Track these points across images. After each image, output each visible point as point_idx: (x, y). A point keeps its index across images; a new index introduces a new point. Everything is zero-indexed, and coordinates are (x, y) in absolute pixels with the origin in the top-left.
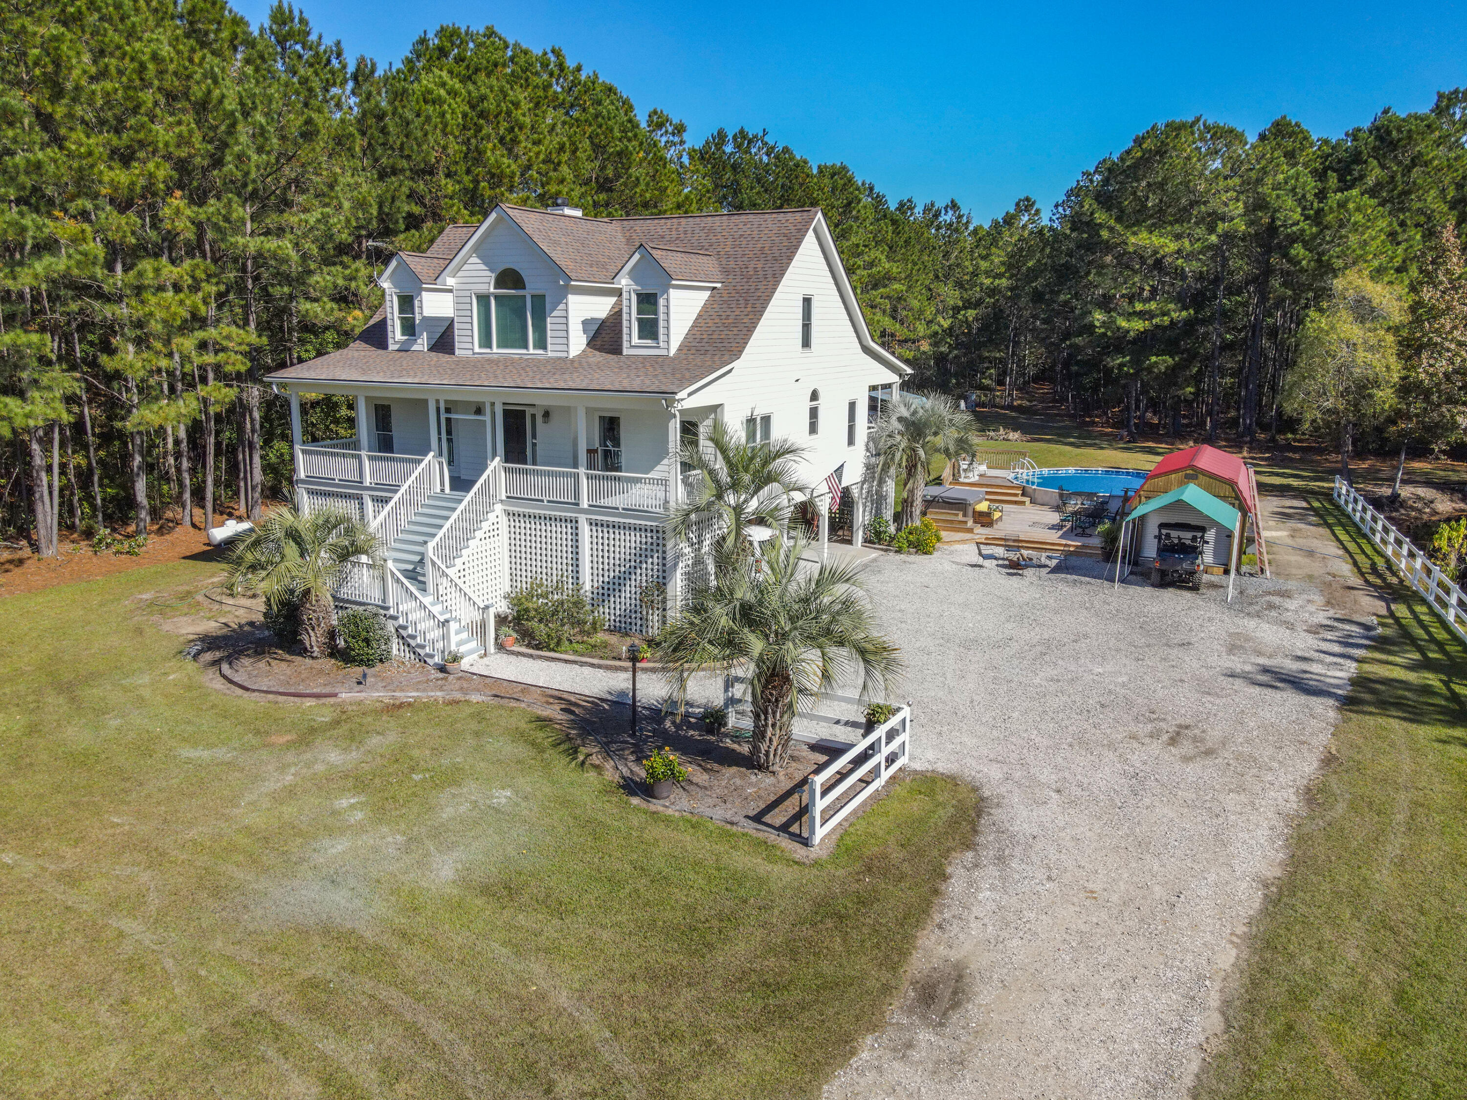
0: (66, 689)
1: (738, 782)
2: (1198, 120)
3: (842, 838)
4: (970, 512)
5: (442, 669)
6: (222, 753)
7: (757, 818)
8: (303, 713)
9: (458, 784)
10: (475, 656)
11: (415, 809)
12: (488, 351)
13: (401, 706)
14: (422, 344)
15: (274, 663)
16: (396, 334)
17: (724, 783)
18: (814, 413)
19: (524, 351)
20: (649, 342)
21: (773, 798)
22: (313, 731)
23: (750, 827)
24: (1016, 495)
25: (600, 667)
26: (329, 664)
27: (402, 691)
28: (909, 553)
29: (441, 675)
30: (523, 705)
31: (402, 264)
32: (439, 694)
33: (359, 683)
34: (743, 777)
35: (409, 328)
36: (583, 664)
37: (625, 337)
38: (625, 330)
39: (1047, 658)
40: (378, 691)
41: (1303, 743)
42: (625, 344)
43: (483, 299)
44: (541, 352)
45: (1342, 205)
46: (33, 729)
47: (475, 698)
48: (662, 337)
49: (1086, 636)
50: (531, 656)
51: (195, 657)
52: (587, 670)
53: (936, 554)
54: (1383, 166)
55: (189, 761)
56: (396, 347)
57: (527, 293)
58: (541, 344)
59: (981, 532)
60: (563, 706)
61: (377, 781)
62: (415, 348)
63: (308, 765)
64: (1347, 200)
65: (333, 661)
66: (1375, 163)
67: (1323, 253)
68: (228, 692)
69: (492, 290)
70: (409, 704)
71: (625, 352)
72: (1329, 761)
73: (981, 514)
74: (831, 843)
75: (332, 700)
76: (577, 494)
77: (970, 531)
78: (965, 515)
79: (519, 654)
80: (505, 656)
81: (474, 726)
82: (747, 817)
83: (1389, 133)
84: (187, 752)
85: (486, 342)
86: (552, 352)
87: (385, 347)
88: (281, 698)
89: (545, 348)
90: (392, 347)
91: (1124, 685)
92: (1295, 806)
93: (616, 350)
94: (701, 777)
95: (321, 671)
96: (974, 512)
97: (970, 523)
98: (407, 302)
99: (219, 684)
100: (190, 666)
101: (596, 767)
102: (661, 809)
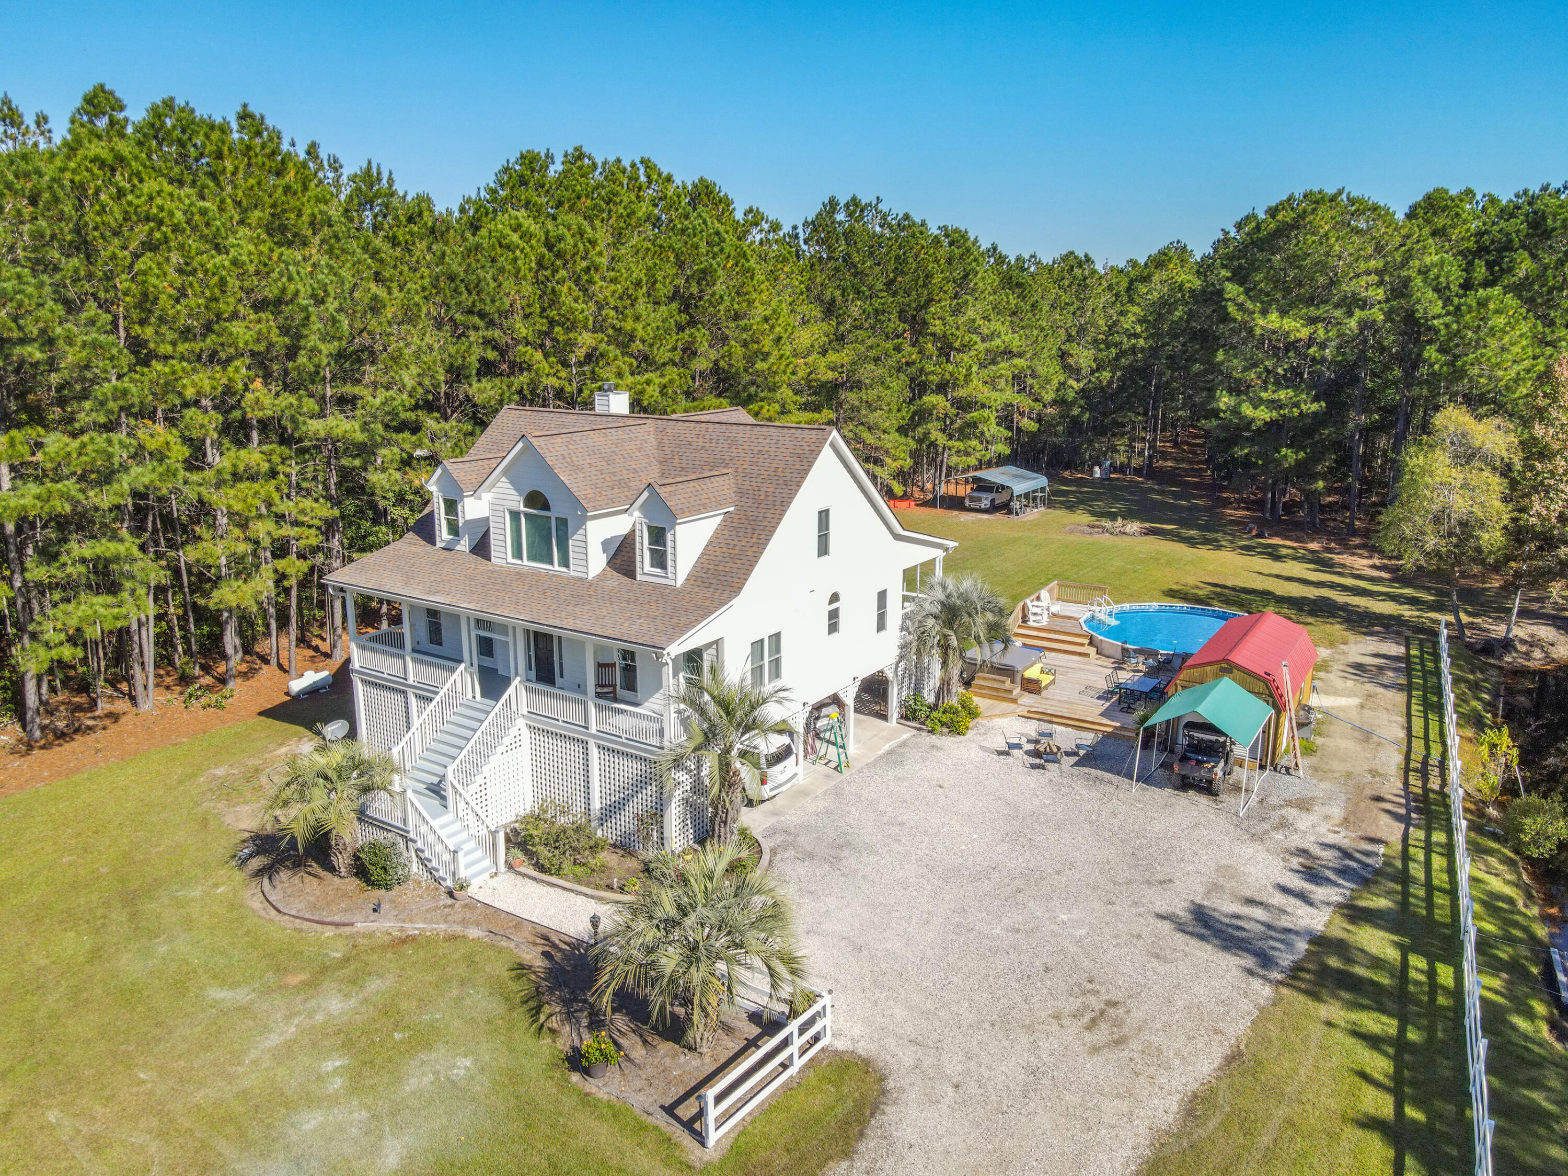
0: (130, 899)
1: (668, 1061)
2: (1340, 192)
3: (736, 1140)
4: (1018, 679)
5: (451, 894)
6: (242, 995)
7: (670, 1110)
8: (321, 946)
9: (429, 1047)
10: (486, 876)
11: (386, 1080)
12: (518, 562)
13: (404, 941)
14: (464, 545)
15: (308, 878)
16: (443, 534)
17: (656, 1061)
18: (834, 615)
19: (549, 567)
20: (658, 571)
21: (692, 1084)
22: (324, 970)
23: (661, 1120)
24: (1082, 645)
25: (592, 897)
26: (353, 883)
27: (411, 921)
28: (942, 734)
29: (449, 901)
30: (512, 945)
31: (445, 471)
32: (443, 926)
33: (375, 910)
34: (675, 1056)
35: (454, 529)
36: (578, 893)
37: (638, 564)
38: (638, 558)
39: (1020, 897)
40: (389, 920)
41: (1216, 1032)
42: (638, 571)
43: (515, 515)
44: (564, 569)
45: (1482, 304)
46: (95, 954)
47: (474, 933)
48: (670, 569)
49: (1072, 866)
50: (535, 879)
51: (244, 862)
52: (581, 900)
53: (970, 734)
54: (1534, 256)
55: (215, 1003)
56: (443, 545)
57: (553, 514)
58: (565, 562)
59: (1027, 700)
60: (547, 949)
61: (363, 1039)
62: (458, 548)
63: (310, 1016)
64: (1488, 299)
65: (358, 882)
66: (1526, 254)
67: (1456, 357)
68: (263, 913)
69: (522, 508)
70: (414, 938)
71: (639, 577)
72: (1234, 1058)
73: (1030, 681)
74: (726, 1144)
75: (348, 930)
76: (586, 719)
77: (1014, 701)
78: (1013, 682)
79: (524, 875)
80: (513, 876)
81: (462, 971)
82: (662, 1107)
83: (1544, 218)
84: (217, 993)
85: (518, 554)
86: (574, 571)
87: (434, 544)
88: (306, 925)
89: (567, 565)
90: (439, 545)
91: (1078, 941)
92: (1170, 1120)
93: (631, 574)
94: (638, 1052)
95: (345, 895)
96: (1023, 678)
97: (1017, 691)
98: (451, 506)
99: (257, 903)
100: (239, 876)
101: (552, 1031)
102: (594, 1090)
